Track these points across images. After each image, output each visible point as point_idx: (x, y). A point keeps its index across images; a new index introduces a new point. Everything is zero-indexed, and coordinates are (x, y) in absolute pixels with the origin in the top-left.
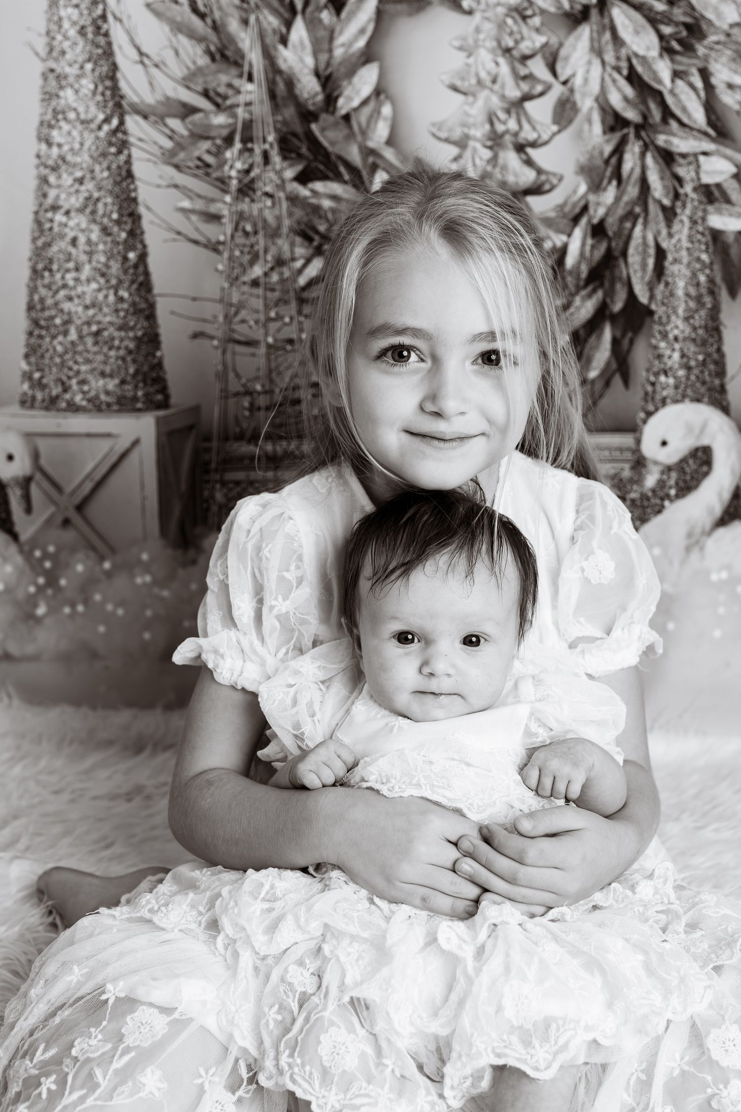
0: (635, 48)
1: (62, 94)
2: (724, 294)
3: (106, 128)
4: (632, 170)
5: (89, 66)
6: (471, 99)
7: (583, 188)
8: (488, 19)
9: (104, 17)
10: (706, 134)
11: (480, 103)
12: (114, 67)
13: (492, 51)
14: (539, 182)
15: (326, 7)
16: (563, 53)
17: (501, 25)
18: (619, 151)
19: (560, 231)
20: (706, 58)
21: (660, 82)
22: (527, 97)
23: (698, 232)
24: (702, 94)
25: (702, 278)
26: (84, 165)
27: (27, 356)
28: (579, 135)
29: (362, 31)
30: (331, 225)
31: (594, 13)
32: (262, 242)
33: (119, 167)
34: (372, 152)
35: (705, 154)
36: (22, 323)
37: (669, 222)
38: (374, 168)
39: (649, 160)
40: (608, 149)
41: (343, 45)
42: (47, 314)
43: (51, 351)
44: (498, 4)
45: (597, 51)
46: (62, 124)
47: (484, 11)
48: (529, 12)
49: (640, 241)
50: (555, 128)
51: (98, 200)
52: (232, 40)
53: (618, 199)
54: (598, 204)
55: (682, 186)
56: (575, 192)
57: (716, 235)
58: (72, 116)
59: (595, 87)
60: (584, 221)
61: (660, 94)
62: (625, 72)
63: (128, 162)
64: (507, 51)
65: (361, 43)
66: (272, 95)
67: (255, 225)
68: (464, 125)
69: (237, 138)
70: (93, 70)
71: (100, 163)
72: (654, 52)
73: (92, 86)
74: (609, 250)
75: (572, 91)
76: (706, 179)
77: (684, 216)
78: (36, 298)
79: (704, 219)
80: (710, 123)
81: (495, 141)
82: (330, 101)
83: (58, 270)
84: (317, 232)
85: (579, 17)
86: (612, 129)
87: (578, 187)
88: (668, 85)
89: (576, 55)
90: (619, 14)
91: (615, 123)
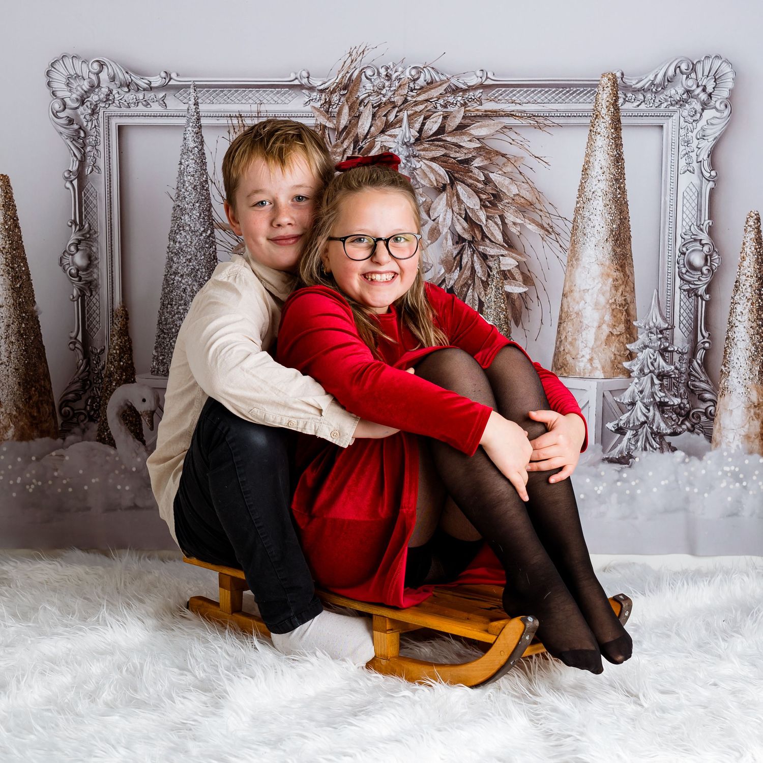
0: (468, 205)
1: (183, 218)
2: (513, 323)
3: (204, 235)
4: (467, 262)
5: (197, 205)
7: (443, 271)
9: (206, 181)
10: (503, 246)
12: (210, 204)
16: (433, 206)
18: (460, 253)
20: (503, 210)
21: (481, 221)
23: (499, 293)
24: (501, 227)
25: (502, 316)
26: (192, 253)
27: (156, 348)
28: (441, 244)
31: (448, 187)
33: (210, 253)
35: (502, 256)
36: (155, 330)
37: (485, 289)
39: (475, 258)
40: (455, 253)
42: (168, 326)
43: (169, 345)
45: (450, 205)
46: (182, 231)
49: (472, 297)
50: (429, 242)
51: (198, 270)
53: (460, 277)
54: (450, 279)
55: (491, 271)
56: (439, 273)
57: (508, 295)
58: (187, 228)
59: (449, 222)
61: (481, 226)
62: (464, 216)
63: (215, 252)
70: (199, 207)
71: (200, 252)
72: (478, 207)
73: (198, 214)
75: (437, 224)
76: (503, 268)
77: (493, 285)
78: (163, 318)
79: (502, 288)
80: (505, 241)
83: (175, 305)
85: (441, 189)
86: (457, 243)
87: (440, 270)
88: (485, 222)
89: (439, 207)
90: (460, 188)
91: (459, 240)
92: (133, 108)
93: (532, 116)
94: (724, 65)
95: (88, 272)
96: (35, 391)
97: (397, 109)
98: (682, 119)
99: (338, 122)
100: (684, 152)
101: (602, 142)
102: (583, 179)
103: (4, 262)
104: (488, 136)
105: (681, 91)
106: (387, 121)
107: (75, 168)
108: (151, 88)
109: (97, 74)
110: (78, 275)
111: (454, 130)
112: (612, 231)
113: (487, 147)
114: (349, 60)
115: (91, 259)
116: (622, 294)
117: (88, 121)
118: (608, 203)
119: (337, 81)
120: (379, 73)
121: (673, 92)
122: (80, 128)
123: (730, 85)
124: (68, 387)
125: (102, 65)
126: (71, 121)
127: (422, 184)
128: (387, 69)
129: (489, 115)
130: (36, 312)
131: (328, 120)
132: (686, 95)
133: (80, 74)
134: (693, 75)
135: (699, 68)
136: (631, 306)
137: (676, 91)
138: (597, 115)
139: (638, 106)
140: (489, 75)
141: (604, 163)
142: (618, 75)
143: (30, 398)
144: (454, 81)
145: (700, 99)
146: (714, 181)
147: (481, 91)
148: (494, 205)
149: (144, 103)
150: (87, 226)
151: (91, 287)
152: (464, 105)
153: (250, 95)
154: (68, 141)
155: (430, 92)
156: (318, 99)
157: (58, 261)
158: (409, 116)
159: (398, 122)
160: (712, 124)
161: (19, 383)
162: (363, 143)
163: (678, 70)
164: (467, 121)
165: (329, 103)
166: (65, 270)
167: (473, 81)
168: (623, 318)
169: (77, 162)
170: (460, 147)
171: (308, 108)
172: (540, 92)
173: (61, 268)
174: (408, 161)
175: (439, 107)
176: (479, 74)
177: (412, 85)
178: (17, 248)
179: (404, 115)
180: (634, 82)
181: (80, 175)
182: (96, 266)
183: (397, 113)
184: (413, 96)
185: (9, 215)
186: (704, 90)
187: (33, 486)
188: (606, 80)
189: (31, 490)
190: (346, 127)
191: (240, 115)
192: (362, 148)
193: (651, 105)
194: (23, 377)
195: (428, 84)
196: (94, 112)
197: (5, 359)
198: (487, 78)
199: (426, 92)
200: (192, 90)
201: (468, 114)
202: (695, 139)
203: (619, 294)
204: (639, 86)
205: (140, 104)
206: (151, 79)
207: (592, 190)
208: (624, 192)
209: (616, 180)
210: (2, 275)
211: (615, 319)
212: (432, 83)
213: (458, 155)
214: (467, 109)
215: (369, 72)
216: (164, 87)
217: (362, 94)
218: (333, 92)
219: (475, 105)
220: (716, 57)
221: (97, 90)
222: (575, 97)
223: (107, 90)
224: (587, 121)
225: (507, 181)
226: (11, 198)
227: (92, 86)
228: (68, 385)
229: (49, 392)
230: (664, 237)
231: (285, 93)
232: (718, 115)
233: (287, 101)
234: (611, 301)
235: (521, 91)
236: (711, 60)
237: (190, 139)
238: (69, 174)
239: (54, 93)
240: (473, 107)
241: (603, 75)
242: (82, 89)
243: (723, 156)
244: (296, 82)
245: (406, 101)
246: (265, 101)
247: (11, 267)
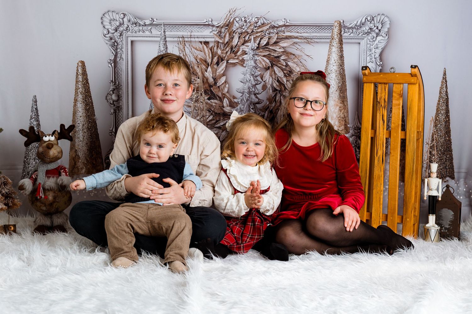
0: (279, 75)
4: (278, 99)
6: (245, 84)
7: (268, 103)
8: (249, 68)
11: (247, 85)
13: (249, 75)
14: (259, 101)
15: (215, 64)
16: (264, 76)
17: (251, 70)
18: (275, 95)
19: (263, 112)
21: (284, 82)
22: (256, 84)
28: (267, 92)
29: (223, 70)
30: (215, 109)
31: (270, 68)
32: (199, 112)
34: (224, 94)
38: (224, 98)
40: (273, 95)
41: (218, 72)
44: (251, 65)
45: (271, 75)
47: (248, 67)
48: (257, 67)
50: (262, 91)
52: (195, 70)
53: (275, 105)
54: (271, 106)
56: (266, 104)
59: (271, 83)
60: (268, 109)
61: (284, 84)
62: (277, 80)
64: (253, 75)
65: (222, 72)
66: (203, 82)
67: (198, 108)
68: (243, 89)
69: (195, 90)
72: (283, 76)
74: (273, 116)
75: (266, 83)
81: (250, 93)
82: (215, 83)
84: (212, 110)
85: (267, 69)
86: (274, 91)
87: (267, 103)
88: (285, 82)
89: (267, 76)
90: (276, 68)
91: (275, 90)
92: (138, 33)
93: (306, 38)
94: (386, 18)
95: (118, 102)
96: (94, 153)
97: (249, 35)
98: (368, 40)
99: (224, 40)
100: (369, 54)
101: (335, 49)
102: (327, 65)
103: (82, 98)
104: (287, 46)
105: (368, 28)
106: (245, 40)
107: (113, 58)
108: (145, 25)
109: (123, 19)
110: (113, 104)
111: (273, 44)
112: (339, 87)
113: (287, 51)
114: (229, 14)
115: (119, 97)
116: (343, 113)
117: (118, 39)
118: (337, 75)
119: (224, 23)
120: (241, 20)
121: (364, 29)
122: (115, 41)
123: (388, 26)
124: (109, 151)
125: (125, 15)
126: (111, 39)
127: (259, 67)
128: (245, 18)
129: (287, 38)
130: (95, 119)
131: (220, 39)
132: (370, 30)
133: (115, 19)
134: (373, 22)
135: (375, 19)
136: (347, 118)
137: (366, 28)
138: (333, 38)
139: (350, 34)
140: (288, 21)
141: (336, 58)
142: (342, 21)
143: (92, 156)
144: (273, 23)
145: (376, 32)
146: (381, 66)
147: (284, 27)
148: (290, 76)
149: (142, 31)
150: (117, 83)
151: (119, 109)
152: (277, 33)
153: (187, 28)
154: (110, 47)
155: (263, 28)
156: (216, 30)
157: (105, 98)
158: (254, 38)
159: (249, 40)
160: (381, 42)
161: (87, 149)
162: (235, 49)
163: (366, 20)
164: (279, 40)
165: (220, 32)
166: (108, 102)
167: (281, 23)
168: (343, 123)
169: (114, 56)
170: (275, 51)
171: (212, 34)
172: (309, 28)
173: (106, 101)
174: (253, 57)
175: (267, 34)
176: (284, 20)
177: (255, 25)
178: (88, 92)
179: (252, 37)
180: (348, 25)
181: (115, 61)
182: (121, 100)
183: (249, 36)
184: (256, 29)
185: (84, 78)
186: (377, 28)
187: (93, 193)
188: (336, 23)
189: (92, 195)
190: (227, 42)
191: (183, 37)
192: (234, 51)
193: (355, 34)
194: (89, 147)
195: (262, 24)
196: (121, 35)
197: (82, 139)
198: (287, 22)
199: (261, 28)
200: (163, 26)
201: (279, 37)
202: (373, 48)
203: (342, 113)
204: (350, 26)
205: (141, 32)
206: (146, 21)
207: (331, 70)
208: (344, 70)
209: (341, 65)
210: (81, 104)
211: (340, 124)
212: (264, 24)
213: (274, 54)
214: (278, 35)
215: (237, 19)
216: (151, 25)
217: (234, 28)
218: (222, 27)
219: (282, 33)
220: (382, 14)
221: (122, 25)
222: (323, 31)
223: (127, 26)
224: (329, 40)
225: (295, 65)
226: (85, 71)
227: (120, 24)
228: (109, 150)
229: (101, 153)
230: (361, 89)
231: (202, 28)
232: (383, 38)
233: (203, 31)
234: (338, 116)
235: (301, 28)
236: (380, 15)
237: (162, 46)
238: (110, 61)
239: (104, 27)
240: (281, 34)
241: (335, 22)
242: (116, 25)
243: (385, 56)
244: (207, 23)
245: (253, 31)
246: (193, 31)
247: (85, 100)
